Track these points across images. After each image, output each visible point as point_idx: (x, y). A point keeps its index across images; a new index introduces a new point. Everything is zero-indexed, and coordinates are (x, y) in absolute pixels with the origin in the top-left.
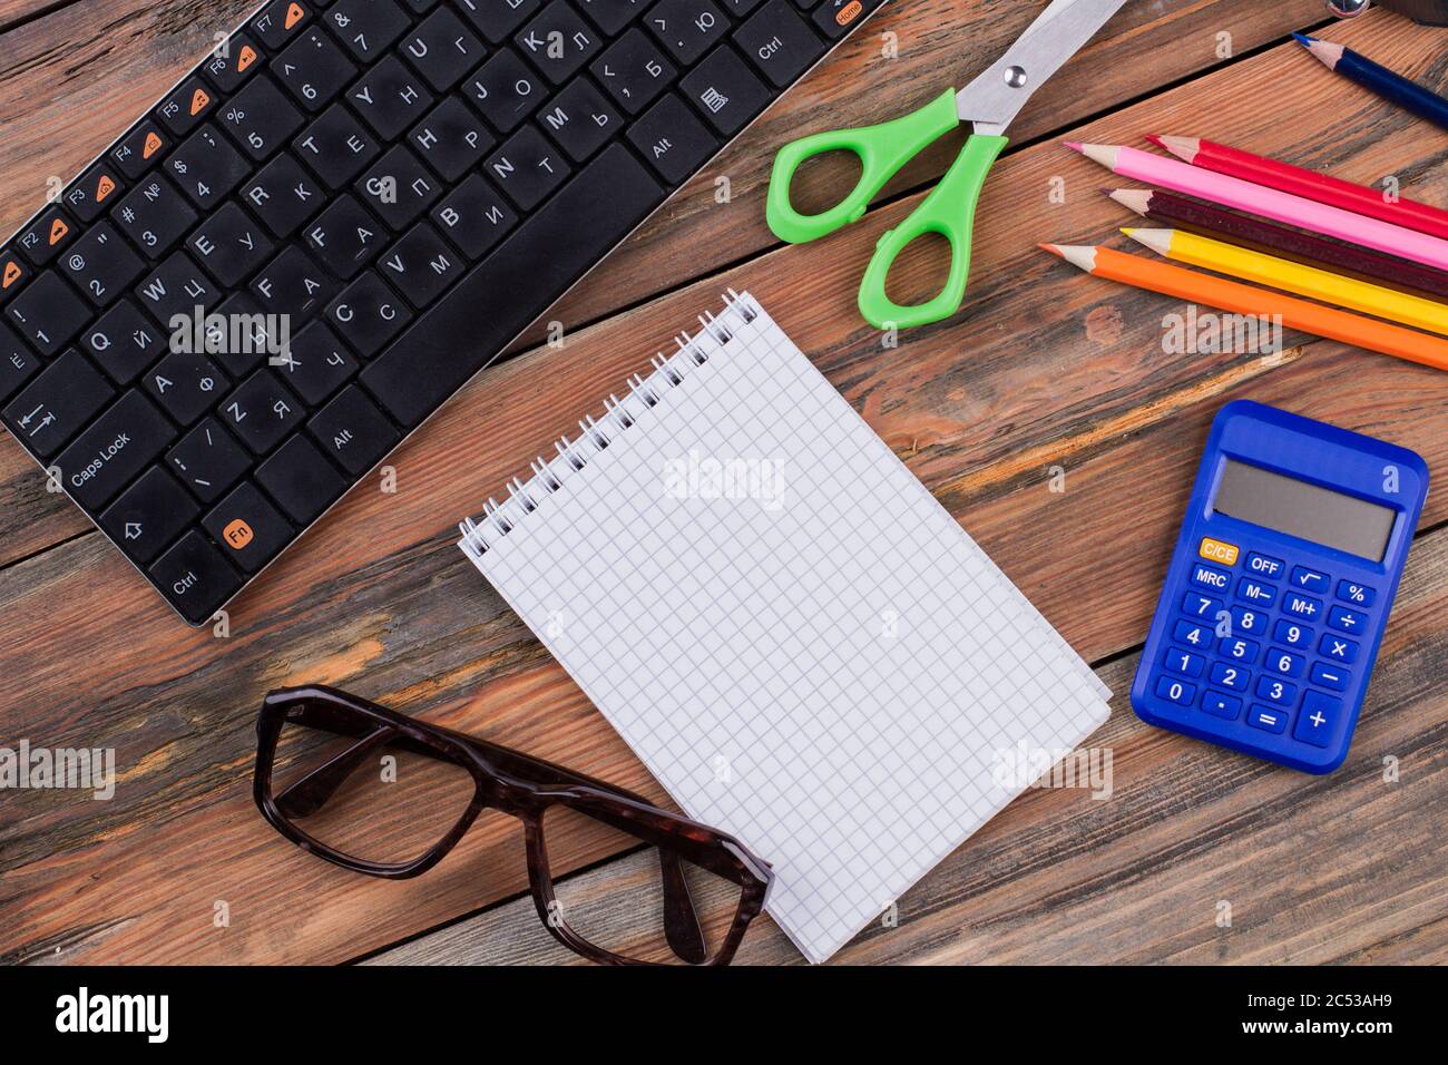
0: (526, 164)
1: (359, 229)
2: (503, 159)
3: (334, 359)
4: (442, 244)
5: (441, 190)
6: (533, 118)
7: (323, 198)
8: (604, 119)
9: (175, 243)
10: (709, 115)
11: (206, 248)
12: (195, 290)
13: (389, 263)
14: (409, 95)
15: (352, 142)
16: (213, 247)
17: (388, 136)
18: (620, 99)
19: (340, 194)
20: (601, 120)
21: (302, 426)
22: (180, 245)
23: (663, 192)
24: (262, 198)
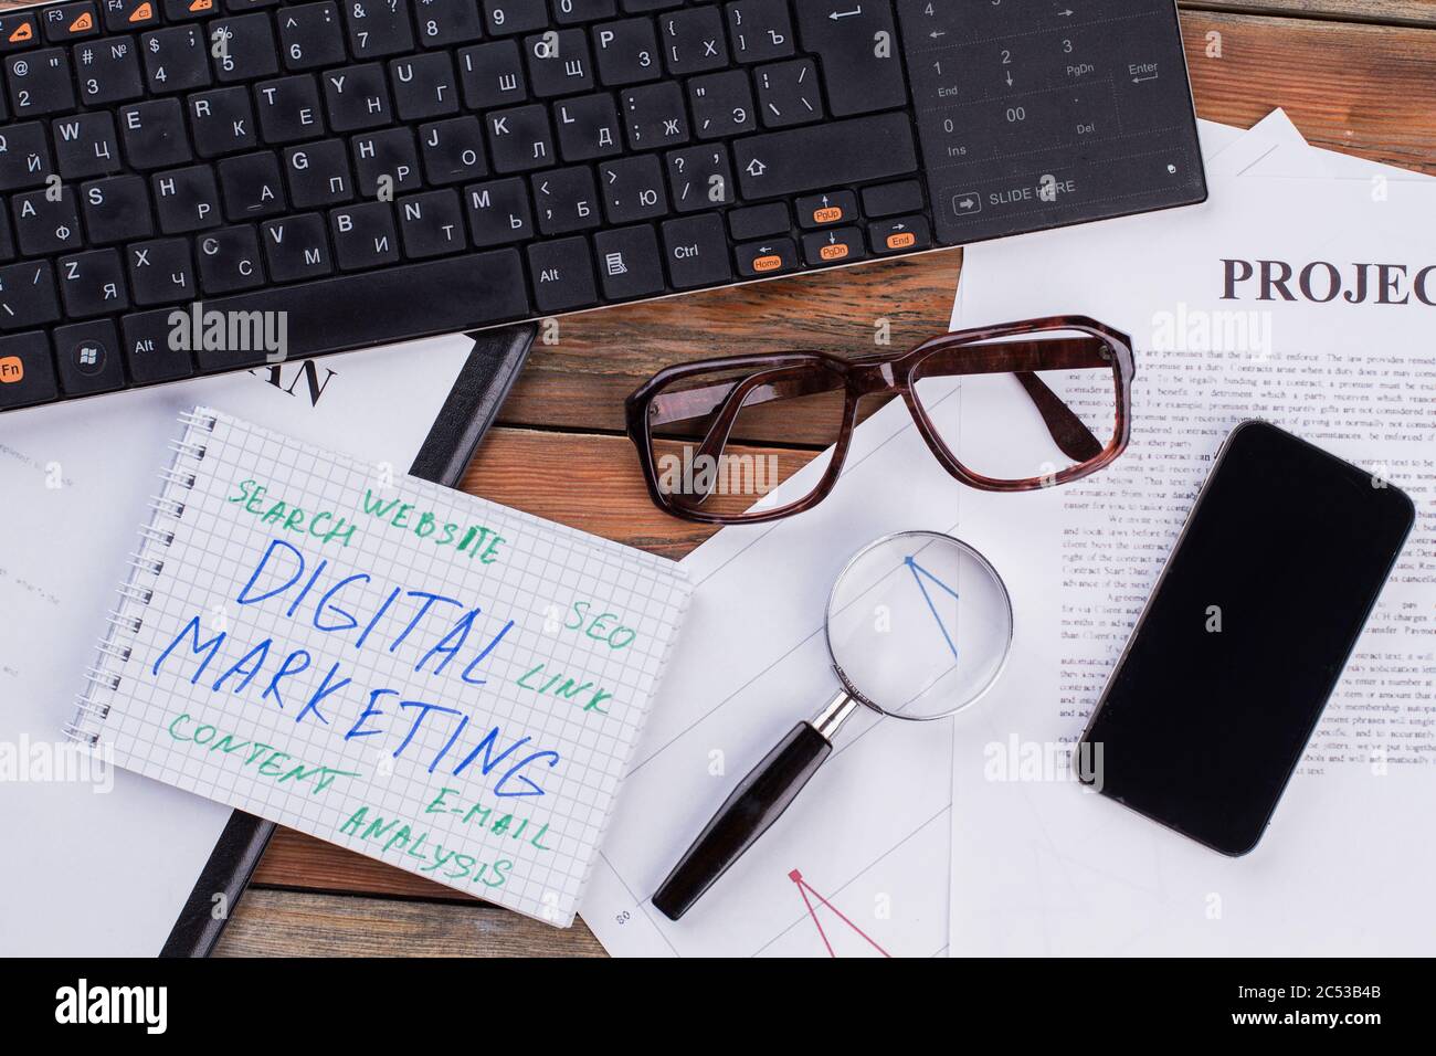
0: (433, 220)
1: (265, 187)
2: (417, 205)
3: (178, 278)
4: (325, 241)
5: (351, 197)
6: (462, 187)
7: (252, 143)
8: (518, 223)
9: (110, 103)
10: (604, 273)
11: (134, 123)
12: (102, 151)
13: (272, 230)
14: (374, 105)
15: (304, 114)
16: (139, 126)
17: (336, 127)
18: (540, 216)
19: (268, 149)
20: (516, 223)
21: (117, 315)
22: (114, 108)
23: (528, 312)
24: (203, 112)
